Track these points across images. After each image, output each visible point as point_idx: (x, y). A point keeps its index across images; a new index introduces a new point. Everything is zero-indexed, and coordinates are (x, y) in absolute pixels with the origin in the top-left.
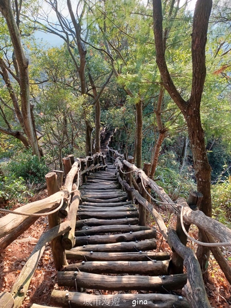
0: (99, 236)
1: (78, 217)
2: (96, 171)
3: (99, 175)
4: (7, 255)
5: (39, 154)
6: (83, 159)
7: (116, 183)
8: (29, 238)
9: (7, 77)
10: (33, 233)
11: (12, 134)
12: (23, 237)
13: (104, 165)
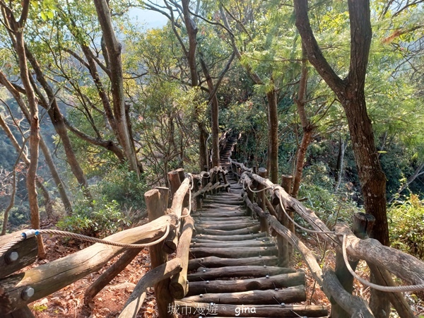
0: (221, 282)
1: (191, 255)
2: (215, 192)
3: (218, 197)
4: (96, 305)
5: (137, 170)
6: (196, 176)
7: (243, 208)
8: (126, 283)
9: (95, 70)
10: (131, 277)
11: (102, 145)
12: (118, 282)
13: (226, 183)
